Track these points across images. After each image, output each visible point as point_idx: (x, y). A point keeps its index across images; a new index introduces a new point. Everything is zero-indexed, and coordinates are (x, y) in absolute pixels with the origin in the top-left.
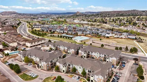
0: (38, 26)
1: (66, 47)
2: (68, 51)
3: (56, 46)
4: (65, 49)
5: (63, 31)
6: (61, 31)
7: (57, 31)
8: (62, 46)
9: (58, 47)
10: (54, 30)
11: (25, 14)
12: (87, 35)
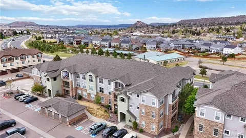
0: (53, 36)
1: (106, 82)
2: (119, 103)
3: (63, 74)
4: (102, 90)
5: (108, 43)
6: (104, 43)
7: (94, 42)
8: (87, 77)
9: (71, 78)
10: (86, 41)
11: (50, 26)
12: (169, 51)
